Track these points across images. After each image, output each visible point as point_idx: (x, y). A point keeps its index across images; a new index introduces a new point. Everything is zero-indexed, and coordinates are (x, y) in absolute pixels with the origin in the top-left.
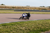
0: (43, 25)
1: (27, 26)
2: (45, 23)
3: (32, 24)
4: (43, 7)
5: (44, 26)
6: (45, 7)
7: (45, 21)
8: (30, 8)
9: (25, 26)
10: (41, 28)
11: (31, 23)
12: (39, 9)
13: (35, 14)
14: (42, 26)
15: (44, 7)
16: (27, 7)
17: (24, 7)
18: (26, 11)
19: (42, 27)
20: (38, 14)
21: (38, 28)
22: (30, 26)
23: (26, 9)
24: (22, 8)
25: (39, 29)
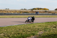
0: (25, 30)
1: (6, 32)
2: (26, 28)
3: (12, 29)
4: (24, 10)
5: (26, 31)
6: (26, 9)
7: (27, 26)
8: (9, 11)
9: (4, 32)
10: (22, 34)
11: (10, 29)
12: (20, 12)
13: (15, 18)
17: (2, 10)
19: (23, 33)
20: (19, 18)
21: (18, 34)
22: (9, 32)
23: (5, 12)
24: (1, 12)
25: (20, 35)
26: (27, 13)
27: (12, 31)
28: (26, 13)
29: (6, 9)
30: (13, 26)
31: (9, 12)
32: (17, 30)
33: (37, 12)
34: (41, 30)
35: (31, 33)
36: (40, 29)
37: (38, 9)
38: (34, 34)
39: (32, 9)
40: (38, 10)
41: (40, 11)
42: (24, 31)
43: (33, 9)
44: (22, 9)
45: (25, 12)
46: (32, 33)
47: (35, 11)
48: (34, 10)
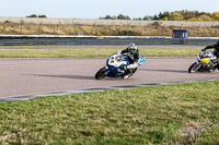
0: (115, 116)
1: (24, 125)
2: (123, 106)
3: (53, 113)
4: (118, 22)
5: (120, 123)
6: (128, 18)
7: (128, 97)
8: (47, 25)
9: (16, 127)
10: (103, 135)
13: (75, 57)
14: (107, 125)
15: (124, 22)
16: (35, 20)
17: (14, 21)
18: (24, 44)
19: (107, 130)
20: (92, 57)
21: (84, 133)
22: (39, 126)
23: (25, 32)
24: (7, 29)
25: (93, 139)
26: (131, 33)
27: (57, 121)
28: (125, 33)
29: (33, 16)
30: (62, 98)
31: (45, 29)
32: (78, 115)
33: (178, 33)
34: (194, 118)
35: (147, 130)
36: (189, 112)
37: (187, 16)
38: (158, 137)
39: (155, 18)
40: (186, 19)
41: (192, 28)
42: (115, 121)
43: (162, 17)
44: (108, 17)
45: (122, 29)
46: (149, 133)
47: (171, 27)
48: (166, 23)
